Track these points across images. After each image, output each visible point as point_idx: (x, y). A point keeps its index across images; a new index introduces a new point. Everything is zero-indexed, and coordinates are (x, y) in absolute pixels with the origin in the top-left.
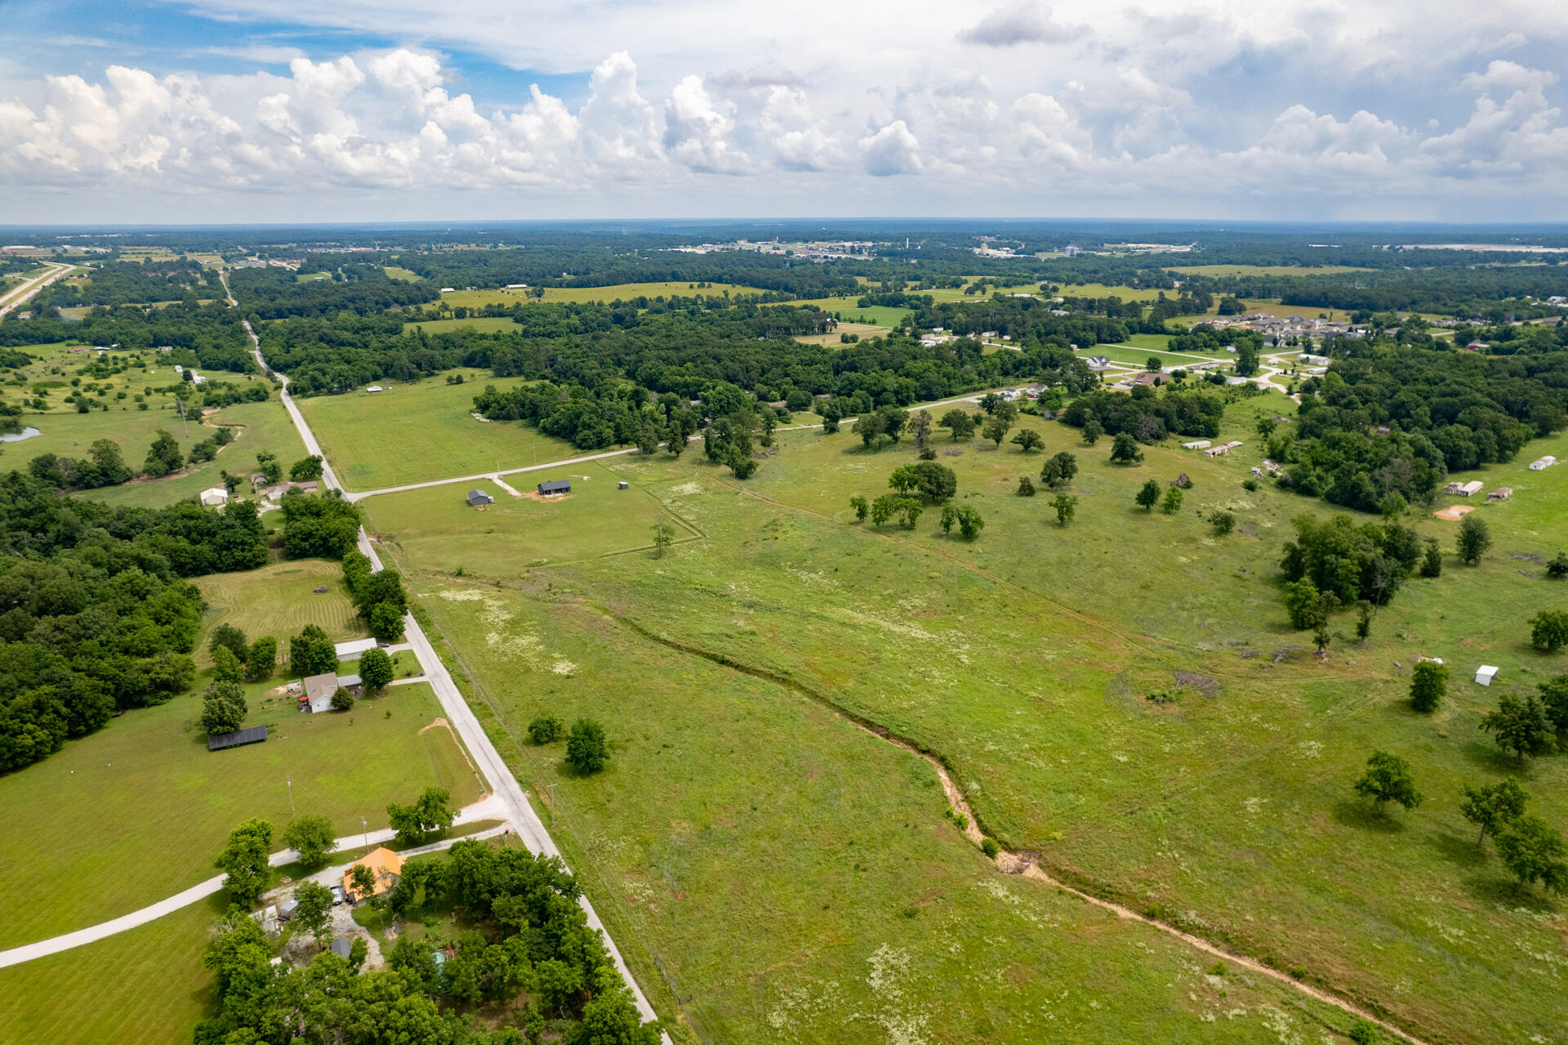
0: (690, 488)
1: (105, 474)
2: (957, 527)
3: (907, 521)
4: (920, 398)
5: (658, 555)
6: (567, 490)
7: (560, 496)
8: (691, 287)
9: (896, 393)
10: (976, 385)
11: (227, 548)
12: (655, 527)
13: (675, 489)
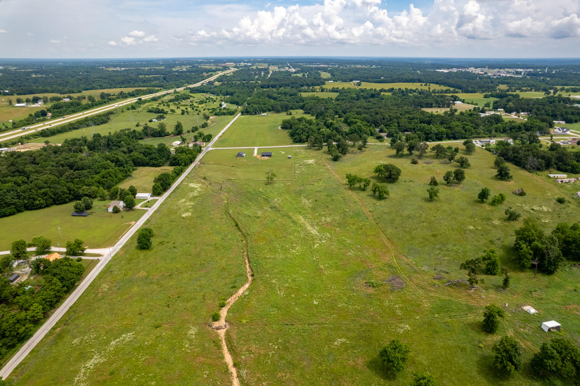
0: (311, 161)
1: (160, 133)
2: (377, 193)
3: (363, 187)
4: (449, 138)
5: (268, 183)
6: (270, 156)
7: (267, 158)
8: (421, 85)
9: (437, 134)
10: (481, 135)
11: (152, 160)
12: (268, 173)
13: (305, 161)
